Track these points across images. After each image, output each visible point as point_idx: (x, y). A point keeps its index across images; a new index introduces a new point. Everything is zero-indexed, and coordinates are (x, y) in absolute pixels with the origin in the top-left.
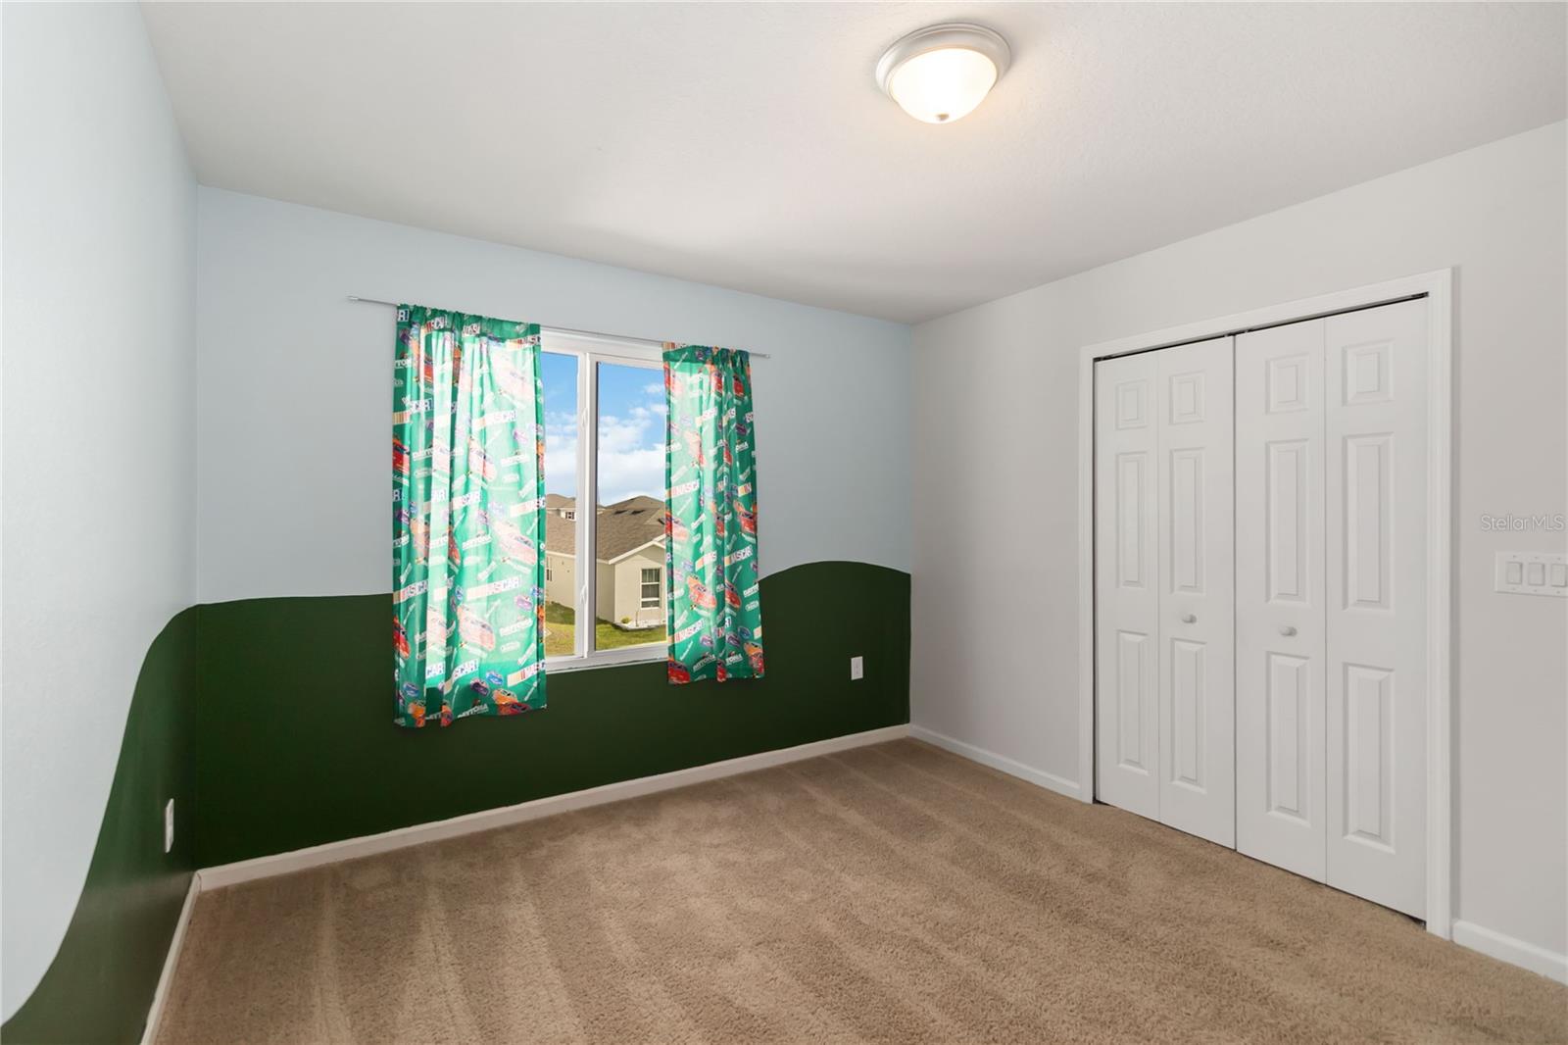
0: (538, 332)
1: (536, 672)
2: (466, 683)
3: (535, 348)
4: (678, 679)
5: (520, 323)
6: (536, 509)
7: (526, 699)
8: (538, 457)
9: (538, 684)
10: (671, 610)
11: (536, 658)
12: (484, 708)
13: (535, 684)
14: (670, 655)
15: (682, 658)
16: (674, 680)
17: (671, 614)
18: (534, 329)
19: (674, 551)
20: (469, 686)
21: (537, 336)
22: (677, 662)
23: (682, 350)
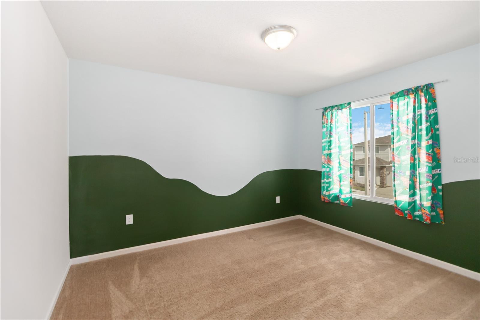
0: (350, 104)
1: (349, 196)
2: (336, 195)
3: (350, 108)
4: (398, 213)
5: (345, 104)
6: (350, 152)
7: (346, 203)
8: (351, 138)
9: (350, 200)
10: (394, 188)
11: (349, 192)
12: (338, 202)
13: (349, 200)
14: (395, 204)
15: (400, 206)
16: (397, 214)
17: (394, 189)
18: (349, 104)
19: (395, 167)
20: (337, 196)
21: (350, 105)
22: (398, 207)
23: (398, 94)
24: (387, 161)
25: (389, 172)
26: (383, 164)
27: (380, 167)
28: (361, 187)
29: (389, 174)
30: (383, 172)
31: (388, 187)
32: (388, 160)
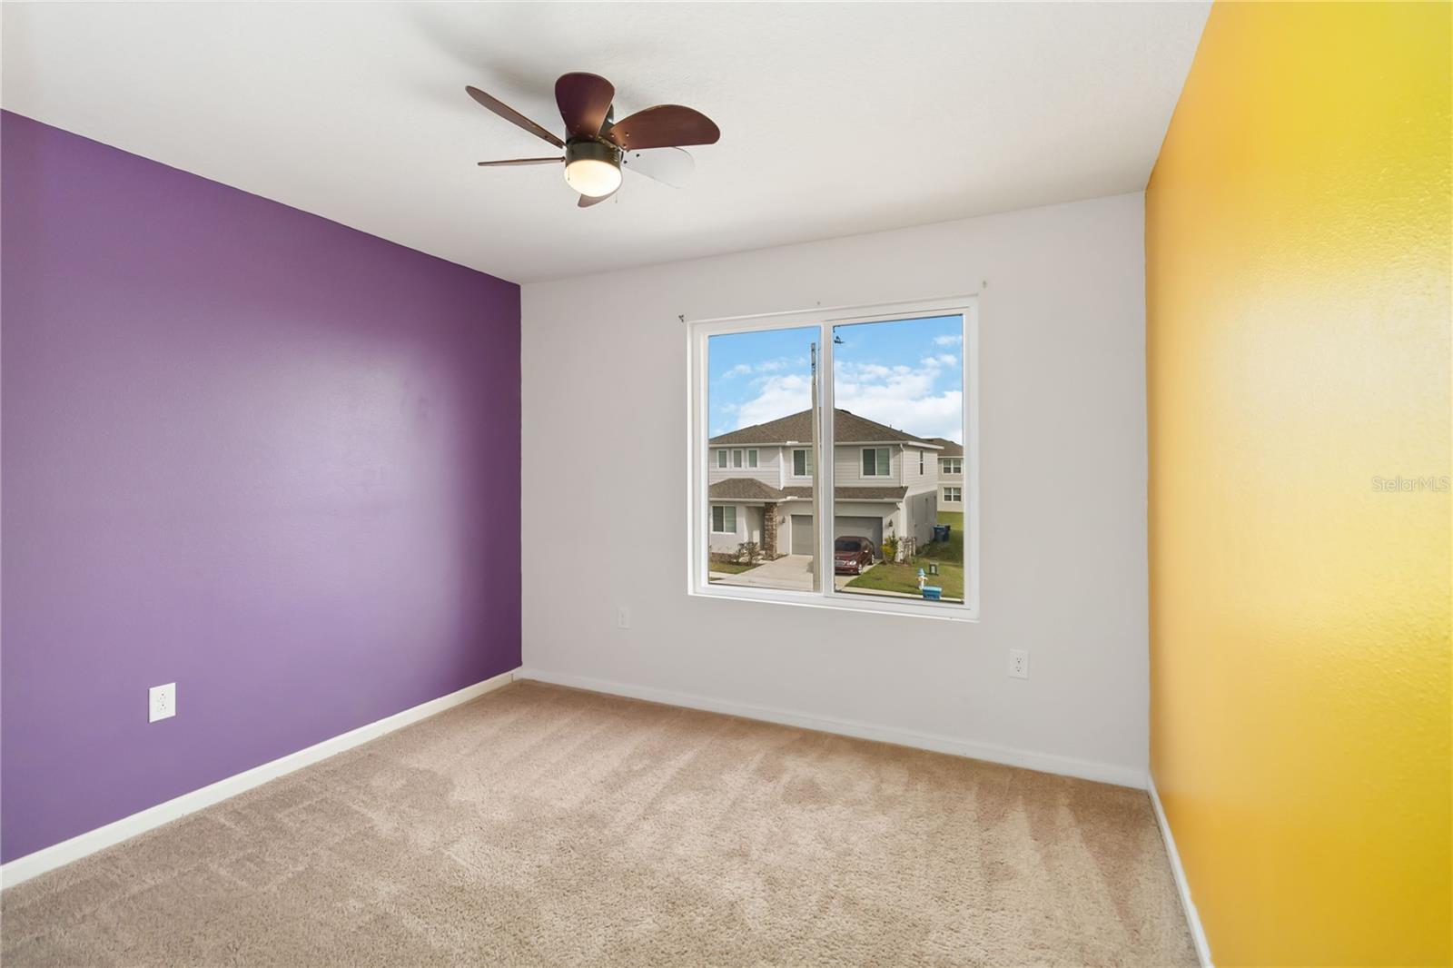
24: (777, 487)
25: (782, 517)
26: (771, 498)
27: (763, 505)
28: (723, 562)
29: (783, 521)
30: (772, 519)
31: (782, 556)
32: (779, 486)
